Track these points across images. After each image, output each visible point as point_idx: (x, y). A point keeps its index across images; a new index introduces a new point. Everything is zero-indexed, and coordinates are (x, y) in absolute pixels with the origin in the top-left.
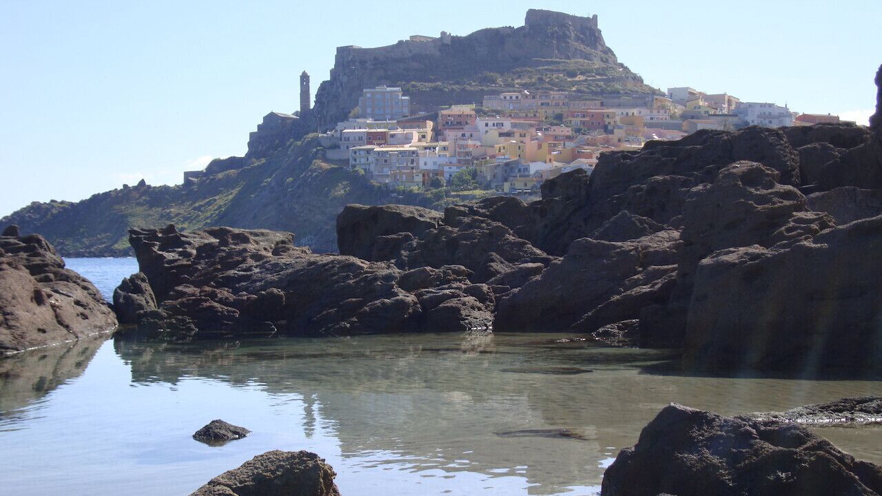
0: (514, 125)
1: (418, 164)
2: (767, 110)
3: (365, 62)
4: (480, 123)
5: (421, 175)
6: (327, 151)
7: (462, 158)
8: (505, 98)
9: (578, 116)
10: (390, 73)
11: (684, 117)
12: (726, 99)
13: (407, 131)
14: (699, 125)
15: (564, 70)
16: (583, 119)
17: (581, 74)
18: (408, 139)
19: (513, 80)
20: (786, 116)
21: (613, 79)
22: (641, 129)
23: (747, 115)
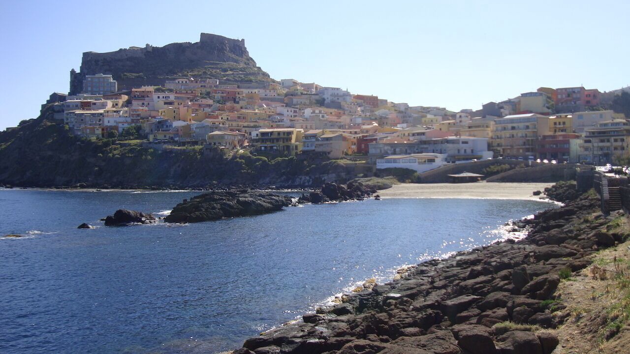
0: (176, 98)
1: (103, 122)
2: (336, 92)
3: (98, 61)
4: (155, 96)
5: (100, 130)
6: (55, 114)
7: (135, 118)
8: (179, 82)
9: (219, 93)
10: (112, 68)
11: (286, 95)
12: (315, 86)
13: (106, 101)
14: (294, 99)
15: (221, 68)
16: (222, 95)
17: (230, 70)
18: (103, 106)
19: (188, 72)
20: (347, 96)
21: (250, 74)
22: (257, 101)
23: (324, 94)
